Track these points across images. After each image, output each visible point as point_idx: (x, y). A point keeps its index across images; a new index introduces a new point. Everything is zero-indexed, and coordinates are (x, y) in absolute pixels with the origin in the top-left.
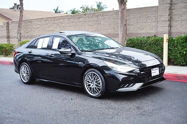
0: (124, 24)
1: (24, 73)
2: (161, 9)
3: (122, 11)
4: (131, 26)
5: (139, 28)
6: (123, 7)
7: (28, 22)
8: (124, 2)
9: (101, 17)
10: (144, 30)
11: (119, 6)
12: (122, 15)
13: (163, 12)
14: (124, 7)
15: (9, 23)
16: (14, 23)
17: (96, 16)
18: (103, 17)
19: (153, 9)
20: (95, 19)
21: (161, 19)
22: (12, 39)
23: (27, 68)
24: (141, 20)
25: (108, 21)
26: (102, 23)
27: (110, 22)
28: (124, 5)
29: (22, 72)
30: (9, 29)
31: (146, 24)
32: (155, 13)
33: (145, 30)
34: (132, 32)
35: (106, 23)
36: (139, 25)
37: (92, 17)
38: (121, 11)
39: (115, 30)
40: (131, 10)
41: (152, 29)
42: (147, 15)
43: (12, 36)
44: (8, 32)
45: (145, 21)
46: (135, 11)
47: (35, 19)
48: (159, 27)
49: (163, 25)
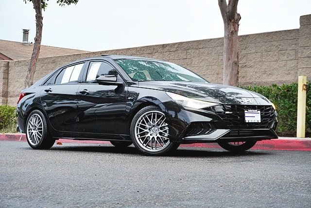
0: (233, 61)
1: (34, 130)
2: (304, 34)
3: (230, 36)
4: (249, 69)
5: (265, 72)
6: (232, 29)
7: (49, 63)
8: (234, 18)
9: (193, 51)
10: (273, 77)
11: (225, 26)
12: (229, 44)
13: (308, 39)
14: (235, 28)
15: (10, 64)
16: (20, 64)
17: (185, 50)
18: (197, 51)
19: (292, 35)
20: (183, 55)
21: (304, 53)
22: (12, 99)
23: (40, 119)
24: (269, 57)
25: (207, 58)
26: (194, 64)
27: (210, 60)
28: (233, 25)
29: (31, 127)
30: (9, 78)
31: (278, 64)
32: (295, 43)
33: (276, 77)
34: (251, 81)
35: (203, 63)
36: (264, 67)
37: (177, 50)
38: (228, 35)
39: (219, 76)
40: (251, 36)
41: (289, 74)
42: (280, 47)
43: (14, 92)
44: (6, 84)
45: (276, 58)
46: (259, 40)
47: (63, 57)
48: (301, 69)
49: (307, 65)
